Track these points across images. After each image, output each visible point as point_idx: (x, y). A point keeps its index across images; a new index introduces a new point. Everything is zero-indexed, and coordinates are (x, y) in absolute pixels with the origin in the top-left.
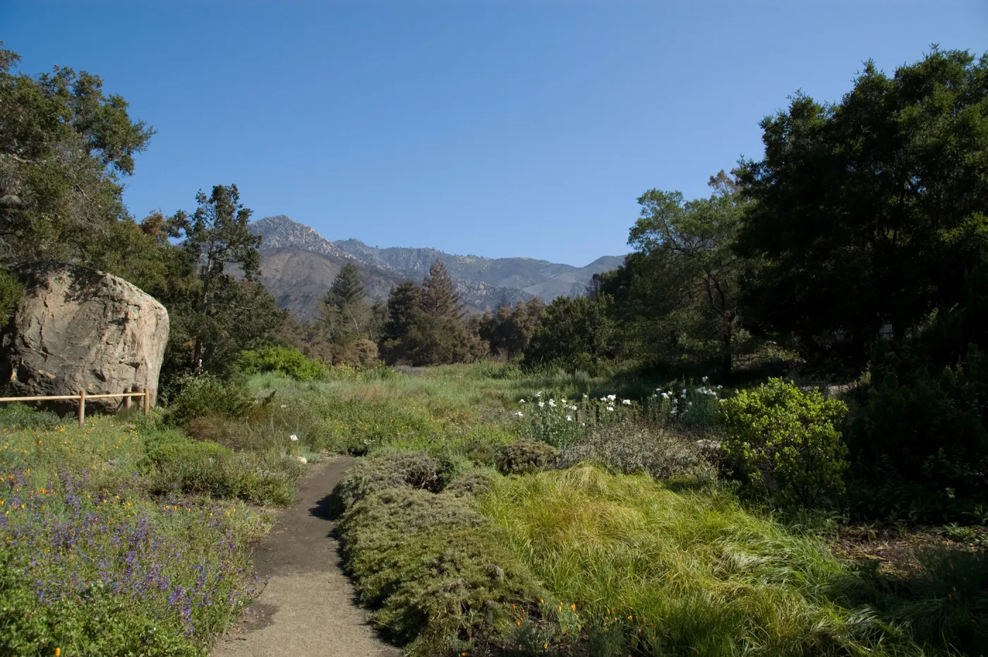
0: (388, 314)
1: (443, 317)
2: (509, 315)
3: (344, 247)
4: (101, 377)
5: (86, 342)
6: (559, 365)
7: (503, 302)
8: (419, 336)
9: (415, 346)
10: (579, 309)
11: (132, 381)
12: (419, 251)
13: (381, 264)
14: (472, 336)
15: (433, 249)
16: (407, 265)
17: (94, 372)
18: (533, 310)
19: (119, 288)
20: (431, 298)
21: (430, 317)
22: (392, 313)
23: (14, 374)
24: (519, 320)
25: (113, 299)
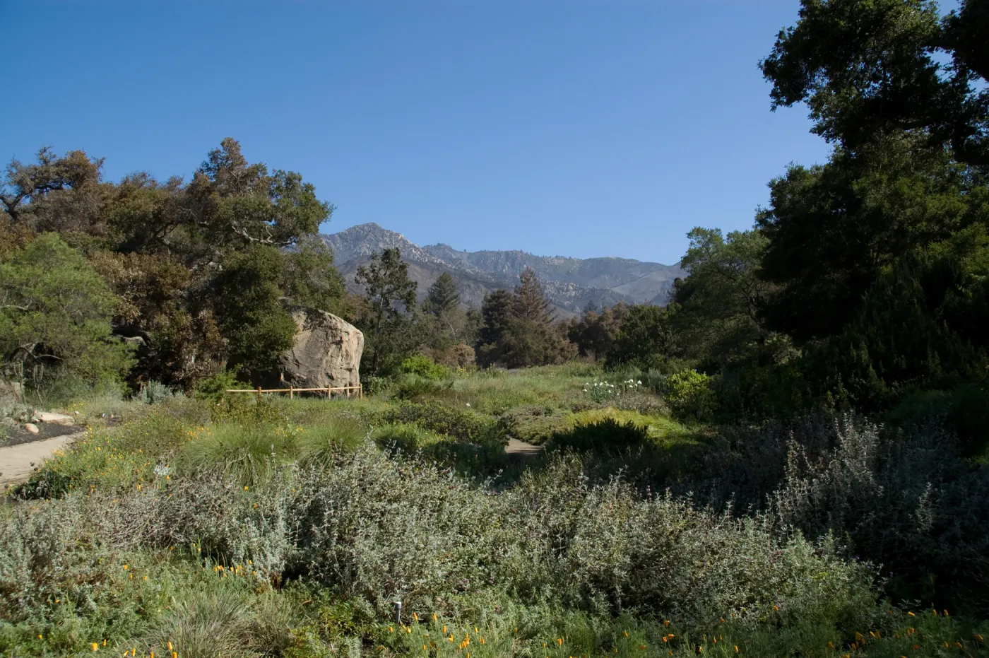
0: (482, 321)
1: (534, 321)
2: (596, 319)
3: (433, 252)
4: (331, 378)
5: (319, 356)
6: (635, 365)
7: (591, 307)
8: (513, 341)
9: (509, 350)
10: (652, 316)
11: (349, 380)
12: (507, 254)
13: (470, 268)
14: (561, 339)
15: (521, 252)
16: (495, 268)
17: (327, 374)
18: (617, 314)
19: (334, 321)
20: (522, 304)
21: (523, 323)
22: (486, 319)
23: (282, 377)
24: (604, 323)
25: (331, 328)
